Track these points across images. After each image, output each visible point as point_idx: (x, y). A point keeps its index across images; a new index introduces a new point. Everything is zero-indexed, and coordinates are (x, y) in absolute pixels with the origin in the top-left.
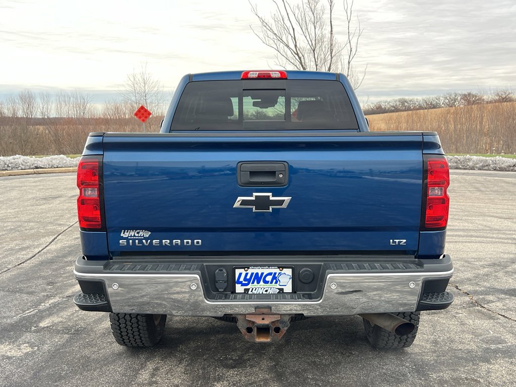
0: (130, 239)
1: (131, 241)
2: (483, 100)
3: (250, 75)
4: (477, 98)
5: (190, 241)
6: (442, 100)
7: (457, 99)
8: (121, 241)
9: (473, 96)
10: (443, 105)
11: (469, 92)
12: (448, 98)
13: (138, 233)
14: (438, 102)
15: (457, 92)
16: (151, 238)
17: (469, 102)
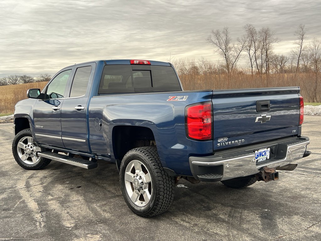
0: (221, 143)
1: (221, 144)
2: (34, 80)
3: (135, 62)
4: (30, 79)
5: (240, 140)
6: (8, 80)
7: (17, 80)
8: (218, 144)
9: (28, 77)
10: (8, 83)
11: (24, 75)
12: (12, 79)
13: (224, 139)
14: (5, 81)
15: (17, 75)
16: (228, 141)
17: (25, 82)
